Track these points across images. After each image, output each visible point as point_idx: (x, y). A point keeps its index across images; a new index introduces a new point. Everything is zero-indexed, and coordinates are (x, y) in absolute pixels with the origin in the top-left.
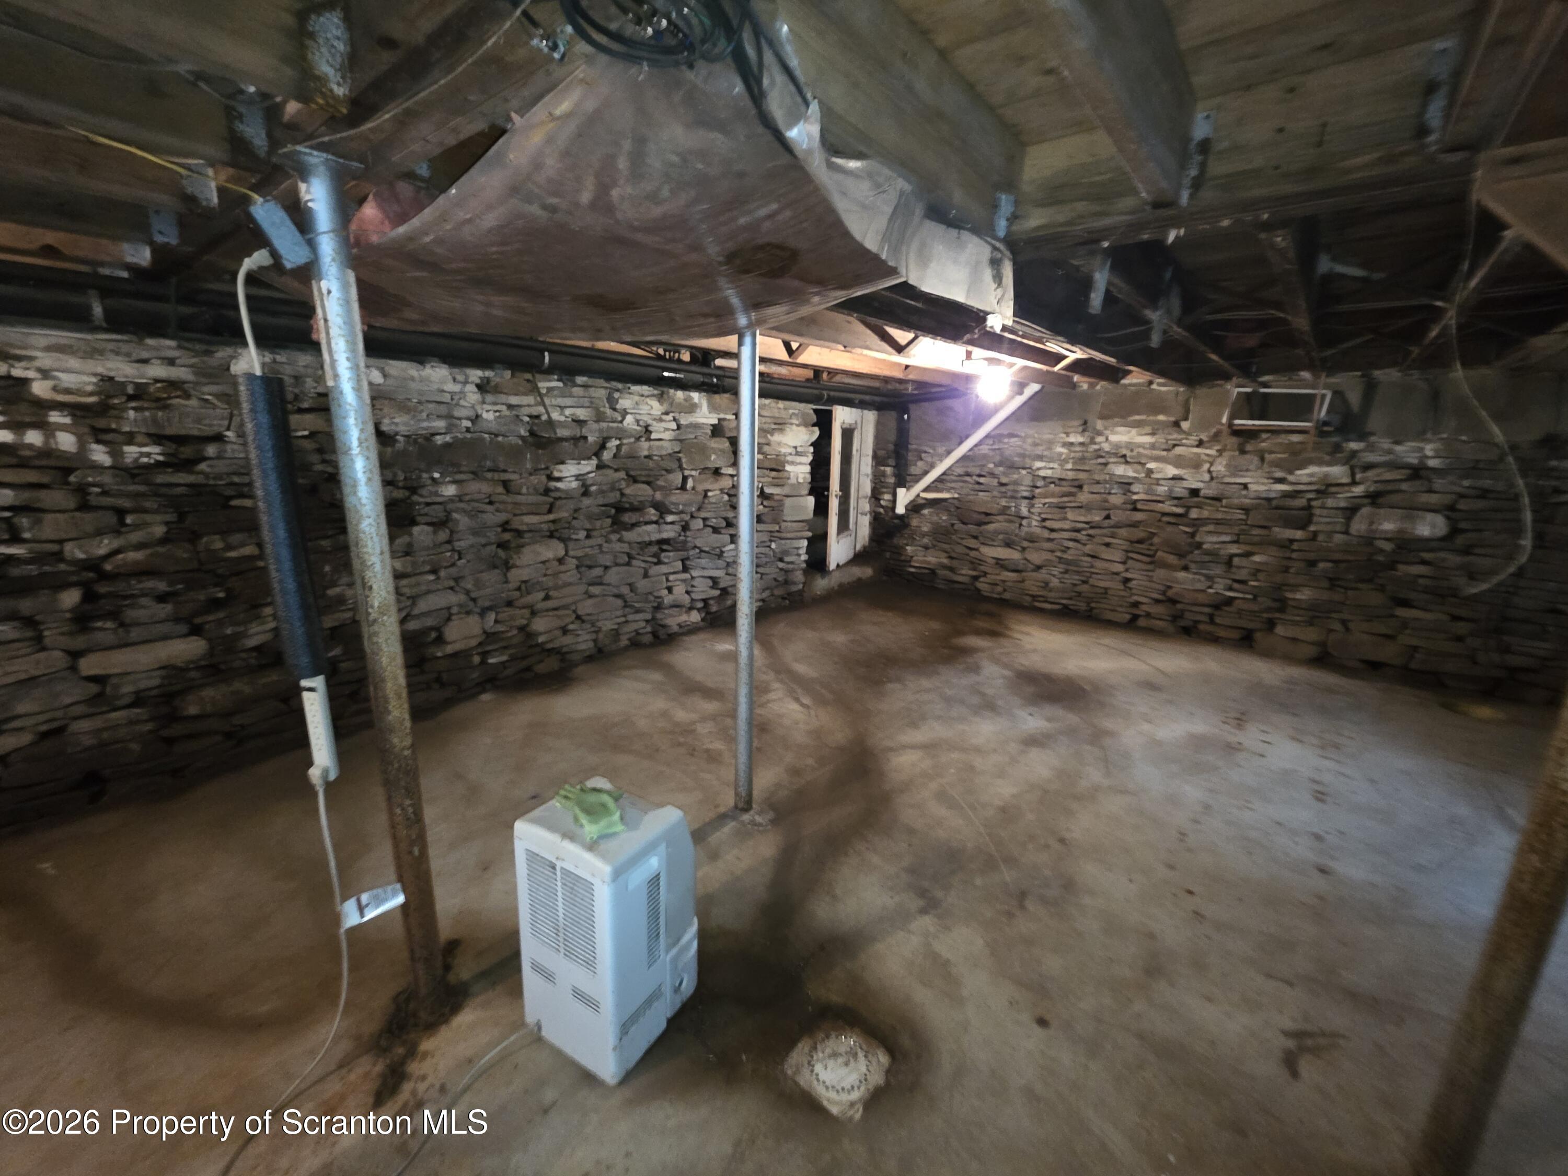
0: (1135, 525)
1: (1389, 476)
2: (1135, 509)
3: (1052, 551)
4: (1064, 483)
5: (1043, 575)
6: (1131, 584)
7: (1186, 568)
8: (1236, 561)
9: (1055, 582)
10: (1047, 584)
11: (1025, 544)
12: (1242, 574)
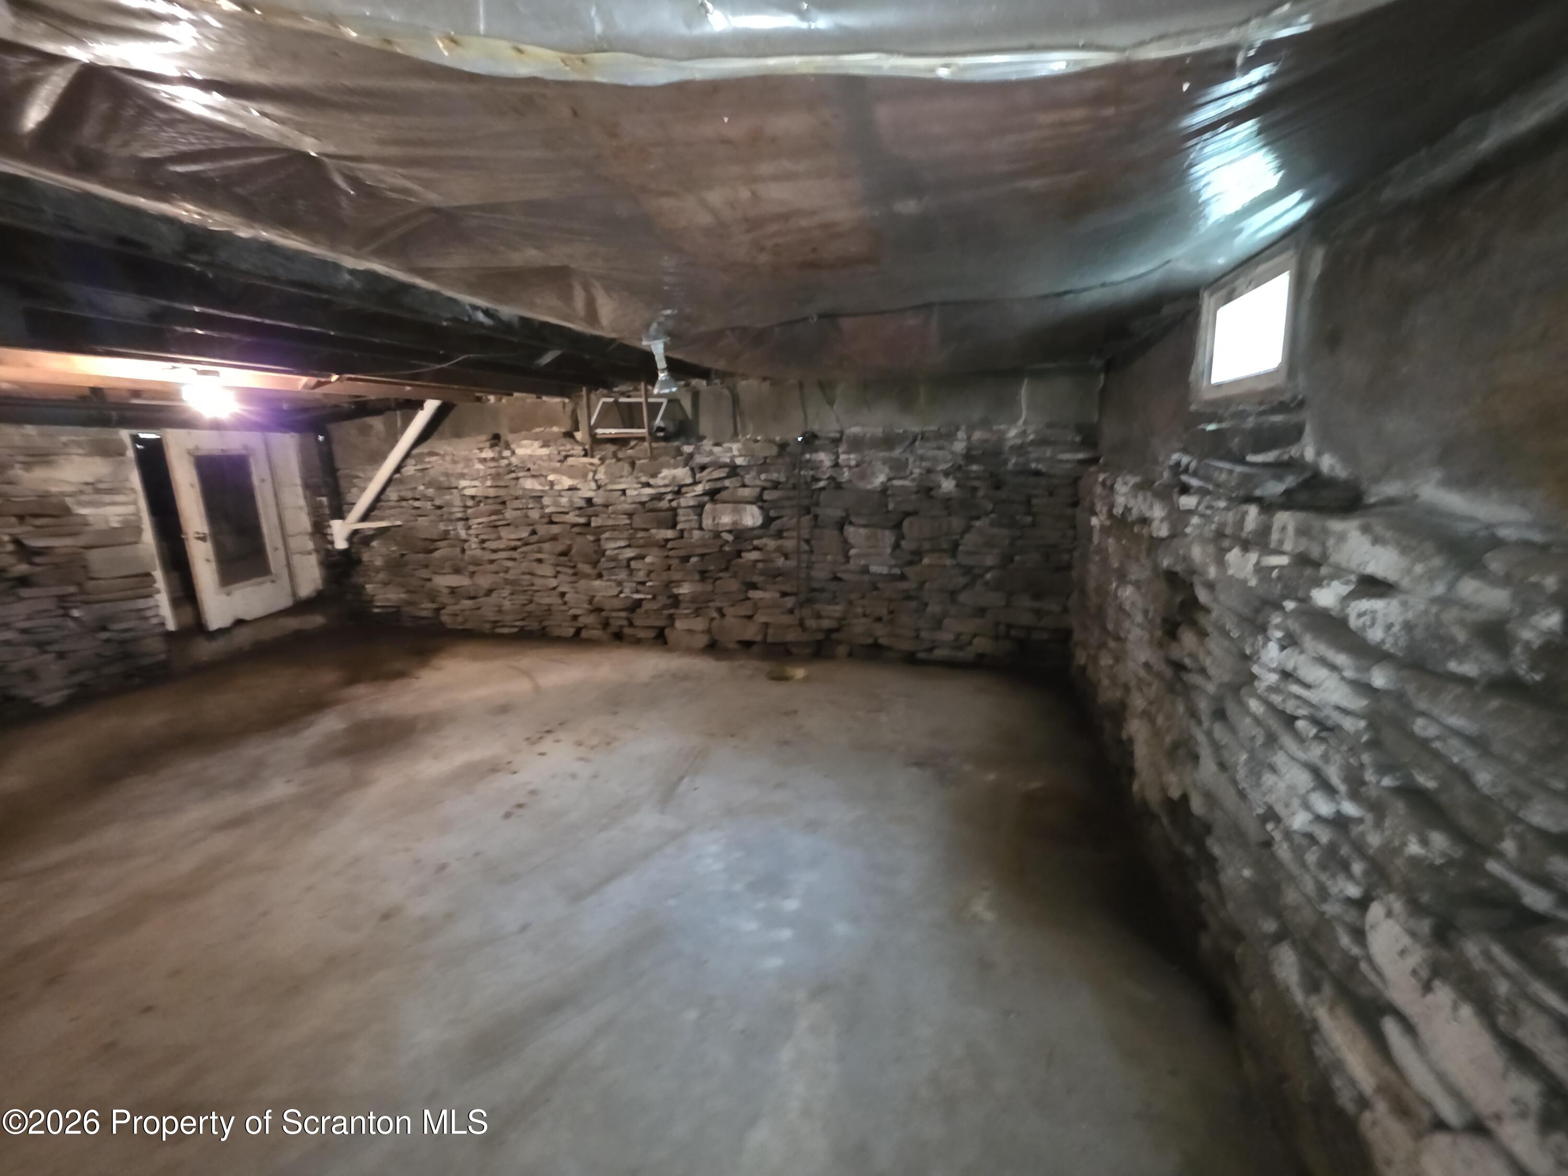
0: (554, 538)
1: (716, 474)
2: (551, 522)
3: (497, 573)
4: (490, 501)
5: (493, 599)
6: (567, 597)
7: (600, 576)
8: (633, 563)
9: (507, 604)
10: (500, 606)
11: (472, 568)
12: (641, 576)
